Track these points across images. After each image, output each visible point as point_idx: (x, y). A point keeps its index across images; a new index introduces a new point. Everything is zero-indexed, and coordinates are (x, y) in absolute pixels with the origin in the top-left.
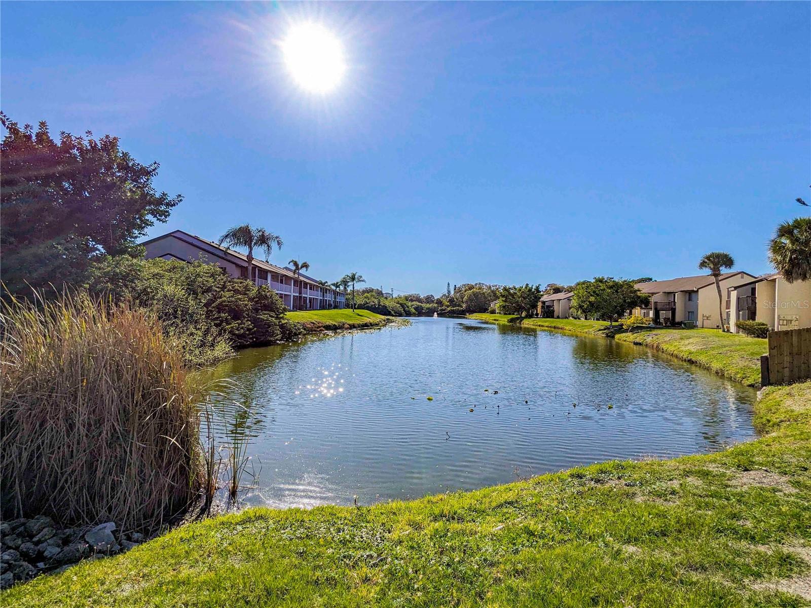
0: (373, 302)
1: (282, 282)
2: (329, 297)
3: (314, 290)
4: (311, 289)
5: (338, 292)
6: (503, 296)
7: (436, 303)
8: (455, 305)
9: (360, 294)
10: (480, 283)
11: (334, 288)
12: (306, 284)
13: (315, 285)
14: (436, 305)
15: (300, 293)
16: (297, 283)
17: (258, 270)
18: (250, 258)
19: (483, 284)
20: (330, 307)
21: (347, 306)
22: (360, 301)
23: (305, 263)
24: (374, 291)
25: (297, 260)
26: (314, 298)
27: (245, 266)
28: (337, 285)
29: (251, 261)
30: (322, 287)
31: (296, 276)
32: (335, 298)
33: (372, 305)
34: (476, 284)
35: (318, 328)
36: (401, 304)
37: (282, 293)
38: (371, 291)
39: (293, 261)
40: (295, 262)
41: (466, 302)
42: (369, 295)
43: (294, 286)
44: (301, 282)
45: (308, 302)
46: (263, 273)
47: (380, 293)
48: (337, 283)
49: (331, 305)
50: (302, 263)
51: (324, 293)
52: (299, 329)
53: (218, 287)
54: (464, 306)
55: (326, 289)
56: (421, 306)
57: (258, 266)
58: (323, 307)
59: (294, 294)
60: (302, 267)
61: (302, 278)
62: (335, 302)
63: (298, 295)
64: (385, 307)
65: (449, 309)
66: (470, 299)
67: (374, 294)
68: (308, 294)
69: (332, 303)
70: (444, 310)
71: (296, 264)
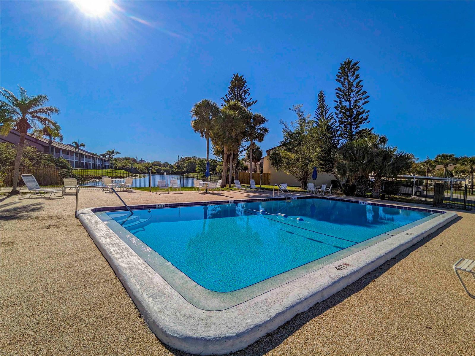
0: (128, 166)
1: (68, 154)
2: (98, 162)
3: (88, 158)
4: (86, 157)
5: (104, 160)
6: (199, 164)
7: (169, 167)
8: (180, 169)
9: (122, 160)
10: (195, 157)
11: (101, 157)
12: (83, 155)
13: (88, 156)
14: (169, 168)
15: (79, 160)
16: (77, 154)
17: (55, 148)
18: (50, 142)
19: (197, 157)
20: (99, 168)
21: (111, 167)
22: (119, 165)
23: (83, 144)
24: (131, 159)
25: (78, 142)
26: (88, 163)
27: (47, 146)
28: (104, 156)
29: (51, 144)
30: (94, 157)
31: (77, 150)
32: (103, 163)
33: (127, 168)
34: (193, 157)
35: (90, 178)
36: (146, 167)
37: (69, 160)
38: (129, 159)
39: (75, 142)
40: (76, 143)
41: (186, 167)
42: (126, 161)
43: (76, 156)
44: (80, 154)
45: (84, 165)
46: (58, 150)
47: (134, 161)
48: (104, 154)
49: (100, 167)
50: (81, 143)
51: (95, 160)
52: (80, 177)
53: (38, 158)
54: (185, 169)
55: (97, 158)
56: (160, 169)
57: (55, 146)
58: (94, 168)
59: (76, 161)
60: (81, 146)
61: (80, 152)
62: (102, 165)
63: (78, 161)
64: (135, 169)
65: (176, 170)
66: (188, 165)
67: (130, 161)
68: (85, 161)
69: (100, 166)
70: (174, 171)
71: (76, 144)
